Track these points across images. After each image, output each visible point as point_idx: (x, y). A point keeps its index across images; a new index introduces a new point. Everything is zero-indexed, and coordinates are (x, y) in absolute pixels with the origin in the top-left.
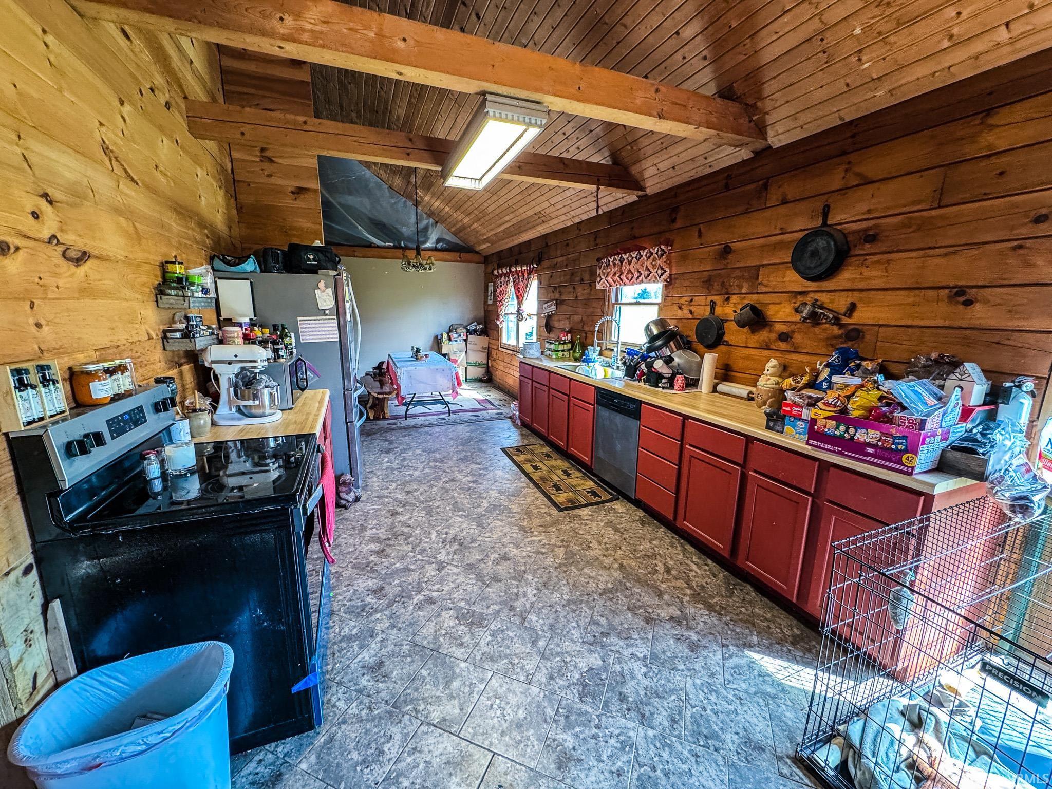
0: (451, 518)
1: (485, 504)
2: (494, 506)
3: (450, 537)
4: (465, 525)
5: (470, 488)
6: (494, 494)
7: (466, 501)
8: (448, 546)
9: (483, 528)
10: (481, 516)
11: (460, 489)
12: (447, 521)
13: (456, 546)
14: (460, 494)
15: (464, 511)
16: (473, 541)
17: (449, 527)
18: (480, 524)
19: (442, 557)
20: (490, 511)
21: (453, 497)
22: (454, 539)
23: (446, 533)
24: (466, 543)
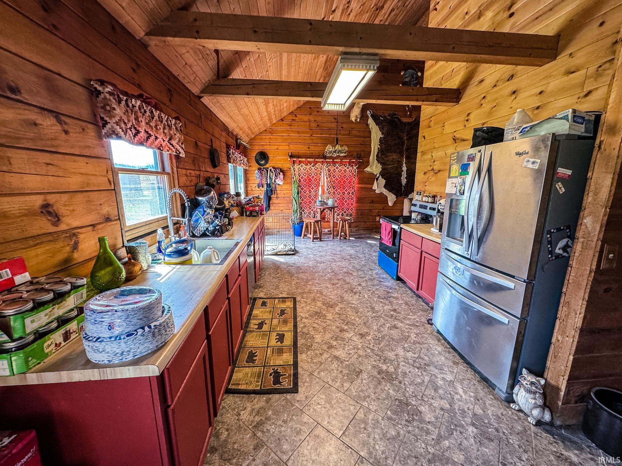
0: (358, 304)
1: (337, 309)
2: (331, 307)
3: (358, 294)
4: (351, 299)
5: (347, 324)
6: (330, 316)
7: (350, 313)
8: (358, 291)
9: (341, 296)
10: (342, 302)
11: (354, 324)
12: (360, 302)
13: (355, 290)
14: (354, 319)
15: (351, 307)
16: (346, 291)
17: (359, 299)
18: (342, 298)
19: (360, 288)
20: (335, 304)
21: (360, 318)
22: (355, 293)
23: (360, 296)
24: (350, 291)
